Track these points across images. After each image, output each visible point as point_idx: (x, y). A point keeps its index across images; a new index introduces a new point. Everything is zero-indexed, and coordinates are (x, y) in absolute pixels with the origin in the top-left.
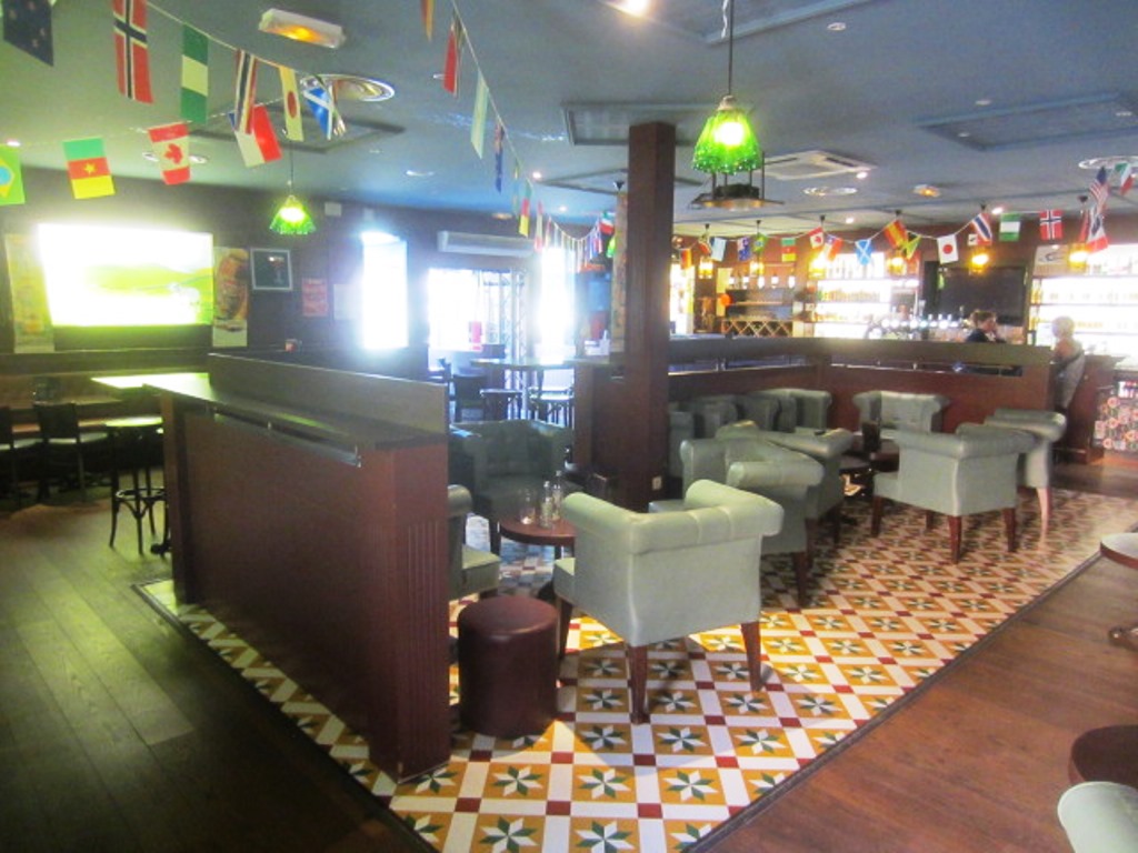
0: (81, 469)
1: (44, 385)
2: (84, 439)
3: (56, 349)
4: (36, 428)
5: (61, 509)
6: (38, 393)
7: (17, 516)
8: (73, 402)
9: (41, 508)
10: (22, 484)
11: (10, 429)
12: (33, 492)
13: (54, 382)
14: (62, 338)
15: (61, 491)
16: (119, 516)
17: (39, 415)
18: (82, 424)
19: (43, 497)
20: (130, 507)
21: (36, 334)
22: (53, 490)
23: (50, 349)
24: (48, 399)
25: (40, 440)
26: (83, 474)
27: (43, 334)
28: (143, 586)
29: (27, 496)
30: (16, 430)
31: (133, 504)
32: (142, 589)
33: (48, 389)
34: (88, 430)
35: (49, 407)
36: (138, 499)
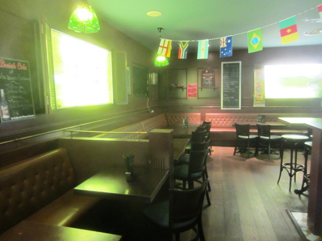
0: (270, 147)
1: (261, 118)
2: (272, 137)
3: (265, 106)
4: (256, 131)
5: (262, 161)
6: (259, 120)
7: (247, 160)
8: (269, 124)
9: (255, 159)
10: (250, 148)
11: (249, 130)
12: (254, 152)
13: (264, 117)
14: (268, 102)
15: (262, 154)
16: (282, 172)
17: (258, 127)
18: (271, 131)
19: (256, 155)
20: (288, 171)
21: (260, 100)
22: (260, 153)
23: (264, 106)
24: (261, 122)
25: (257, 136)
26: (270, 149)
27: (262, 100)
28: (291, 211)
29: (251, 153)
30: (251, 131)
31: (289, 170)
32: (290, 213)
33: (262, 119)
34: (273, 134)
35: (261, 125)
36: (292, 168)
